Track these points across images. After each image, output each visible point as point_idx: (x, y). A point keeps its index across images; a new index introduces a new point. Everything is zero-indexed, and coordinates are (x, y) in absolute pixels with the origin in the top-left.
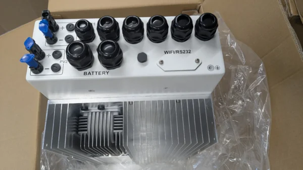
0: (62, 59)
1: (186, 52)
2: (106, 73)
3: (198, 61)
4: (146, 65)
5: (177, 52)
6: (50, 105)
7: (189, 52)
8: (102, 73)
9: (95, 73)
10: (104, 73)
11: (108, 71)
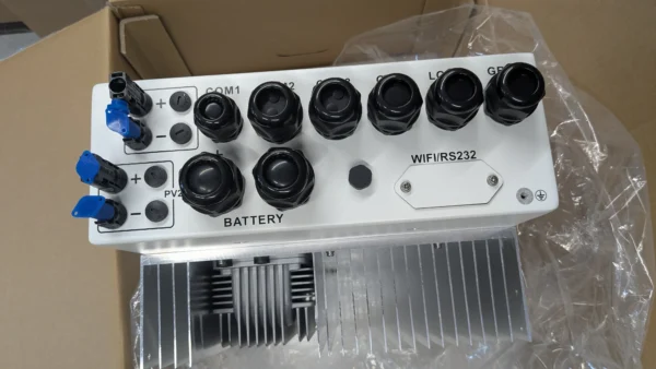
0: (168, 186)
1: (464, 155)
2: (276, 219)
3: (494, 180)
4: (369, 194)
5: (443, 156)
6: (146, 267)
7: (471, 155)
8: (266, 218)
9: (250, 221)
10: (271, 219)
11: (280, 213)
